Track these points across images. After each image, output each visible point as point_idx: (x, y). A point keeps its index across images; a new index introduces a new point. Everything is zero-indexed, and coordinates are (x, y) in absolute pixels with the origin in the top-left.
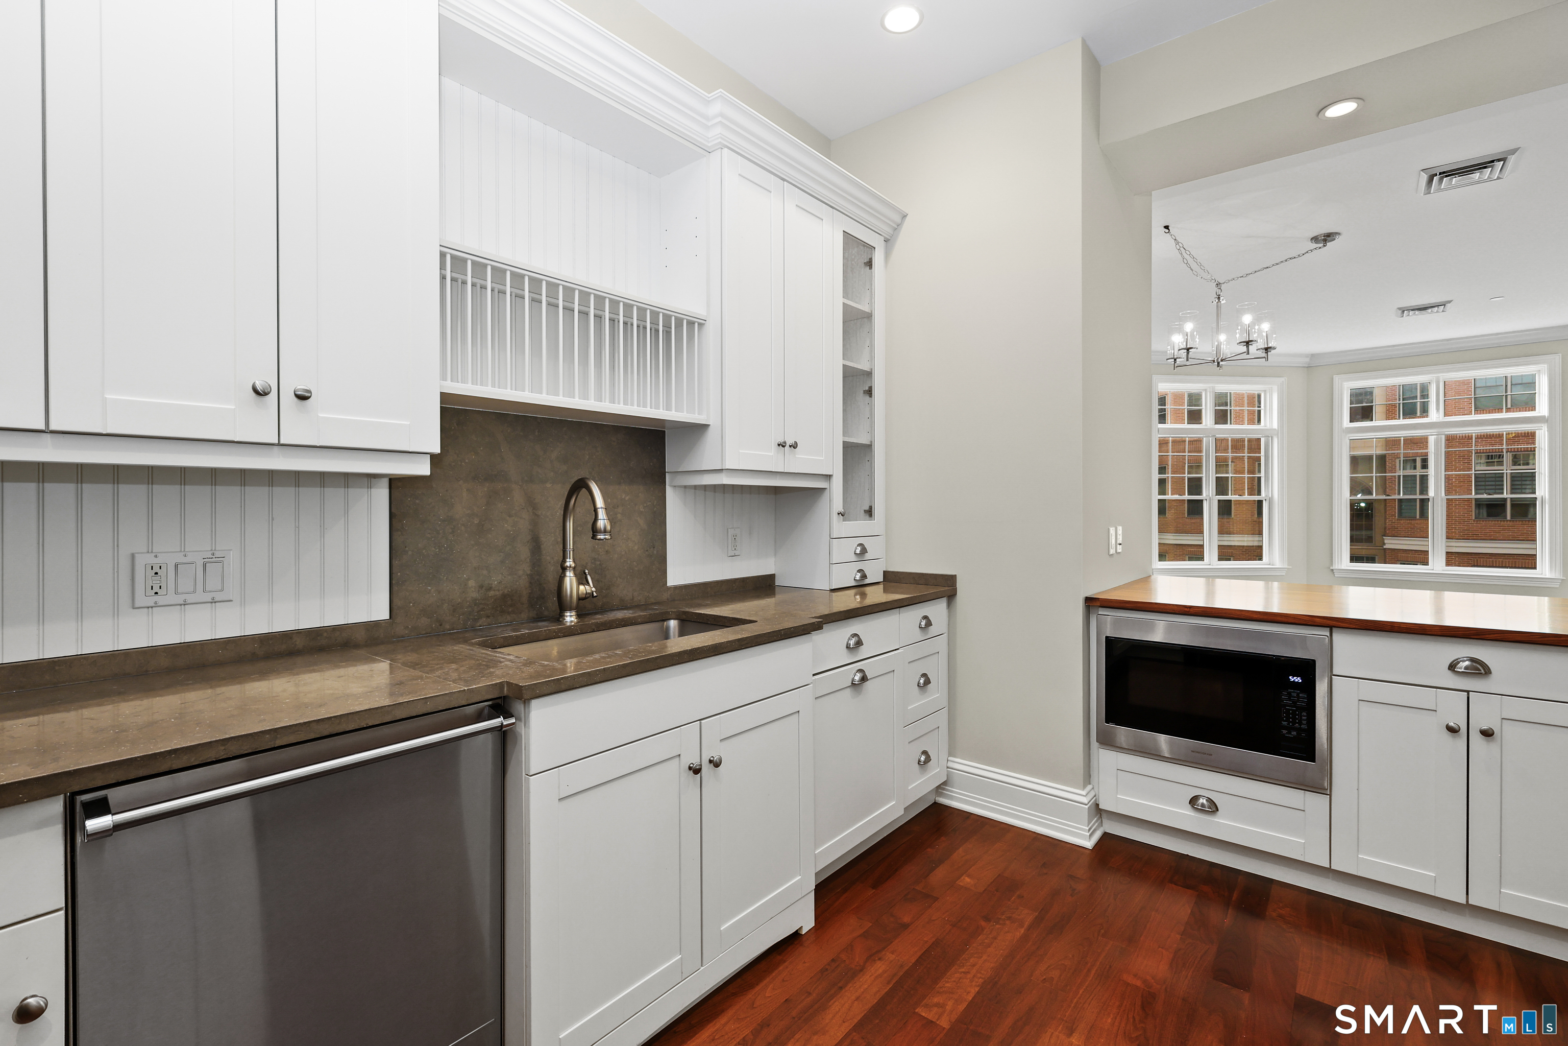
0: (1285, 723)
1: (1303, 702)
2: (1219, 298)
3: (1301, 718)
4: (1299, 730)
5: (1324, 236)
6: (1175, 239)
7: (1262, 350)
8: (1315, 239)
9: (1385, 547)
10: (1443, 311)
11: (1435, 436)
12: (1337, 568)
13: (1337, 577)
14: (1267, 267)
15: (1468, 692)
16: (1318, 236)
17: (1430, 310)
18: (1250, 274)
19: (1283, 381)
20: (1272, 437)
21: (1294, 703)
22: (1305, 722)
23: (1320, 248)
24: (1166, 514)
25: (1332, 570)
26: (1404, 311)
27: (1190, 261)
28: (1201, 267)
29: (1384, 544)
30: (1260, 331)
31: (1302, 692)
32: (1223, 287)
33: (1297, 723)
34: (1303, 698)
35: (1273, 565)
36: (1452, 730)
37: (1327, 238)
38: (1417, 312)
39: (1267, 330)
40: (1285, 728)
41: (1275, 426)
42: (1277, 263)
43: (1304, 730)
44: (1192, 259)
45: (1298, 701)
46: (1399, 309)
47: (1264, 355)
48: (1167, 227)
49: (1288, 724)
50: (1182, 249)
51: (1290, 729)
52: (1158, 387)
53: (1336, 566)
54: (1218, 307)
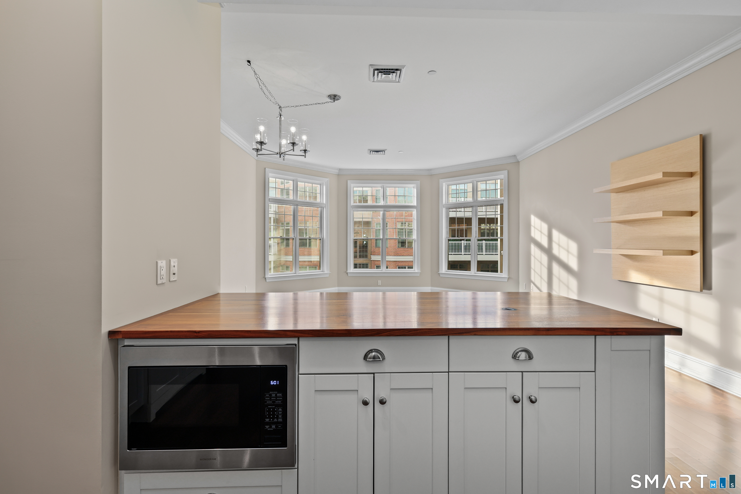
0: (267, 420)
1: (279, 400)
2: (280, 115)
3: (278, 413)
4: (277, 423)
5: (334, 96)
6: (254, 71)
7: (302, 151)
8: (330, 96)
9: (371, 259)
10: (384, 154)
11: (383, 212)
12: (349, 272)
13: (349, 276)
14: (307, 105)
15: (374, 374)
16: (331, 95)
17: (379, 153)
18: (298, 106)
19: (328, 180)
20: (323, 208)
21: (274, 402)
22: (280, 416)
23: (332, 102)
24: (289, 246)
25: (347, 273)
26: (371, 151)
27: (264, 88)
28: (270, 93)
29: (371, 258)
30: (301, 140)
31: (279, 392)
32: (283, 109)
33: (276, 418)
34: (280, 397)
35: (324, 272)
36: (365, 403)
37: (334, 97)
38: (375, 153)
39: (305, 140)
40: (268, 424)
41: (324, 202)
42: (311, 104)
43: (280, 423)
44: (265, 87)
45: (276, 400)
46: (369, 150)
47: (304, 154)
48: (249, 62)
49: (270, 420)
50: (258, 79)
51: (270, 424)
52: (269, 175)
53: (348, 271)
54: (280, 121)
